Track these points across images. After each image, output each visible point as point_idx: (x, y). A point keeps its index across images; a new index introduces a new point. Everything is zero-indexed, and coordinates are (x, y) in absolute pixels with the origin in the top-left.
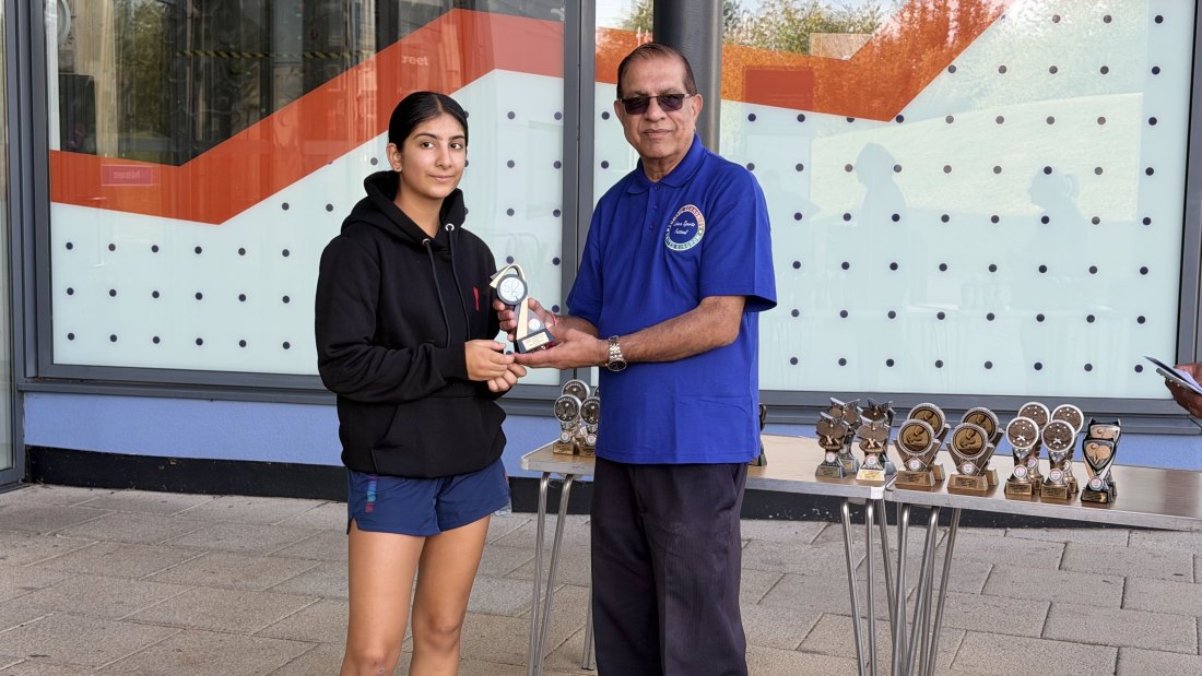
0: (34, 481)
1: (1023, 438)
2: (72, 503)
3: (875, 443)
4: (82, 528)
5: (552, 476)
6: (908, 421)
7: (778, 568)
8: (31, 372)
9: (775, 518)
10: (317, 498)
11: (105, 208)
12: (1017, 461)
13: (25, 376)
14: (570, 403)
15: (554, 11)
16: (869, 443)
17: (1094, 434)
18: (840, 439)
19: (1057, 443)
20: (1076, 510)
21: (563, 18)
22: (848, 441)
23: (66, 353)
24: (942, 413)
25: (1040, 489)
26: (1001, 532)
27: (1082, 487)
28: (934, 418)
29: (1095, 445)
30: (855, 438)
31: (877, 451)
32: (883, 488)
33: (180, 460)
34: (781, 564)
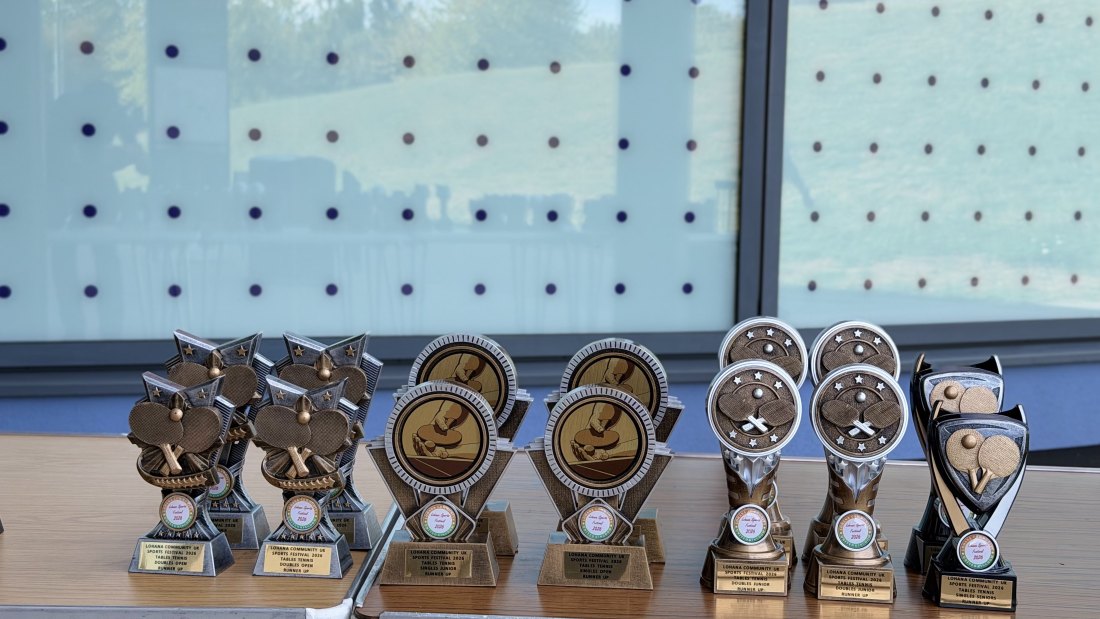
1: (759, 424)
3: (309, 462)
6: (411, 391)
12: (738, 492)
16: (291, 462)
18: (204, 454)
19: (863, 434)
22: (233, 457)
24: (510, 362)
31: (318, 483)
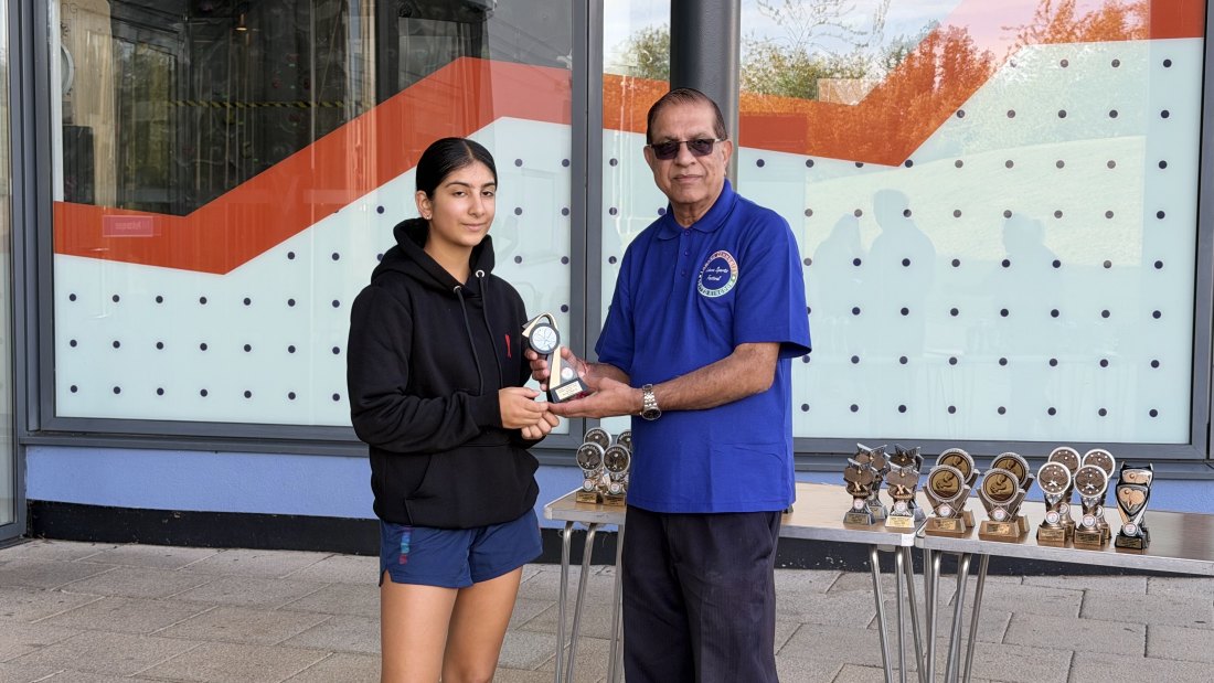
0: (36, 537)
1: (1055, 483)
2: (74, 558)
3: (904, 490)
4: (86, 583)
5: (575, 526)
6: (936, 467)
7: (793, 618)
8: (33, 425)
9: (789, 567)
10: (323, 550)
11: (106, 258)
12: (1049, 507)
13: (27, 429)
14: (593, 451)
15: (560, 58)
16: (898, 490)
17: (1127, 478)
18: (868, 485)
19: (1090, 489)
20: (1110, 556)
21: (570, 65)
22: (876, 487)
23: (68, 406)
24: (971, 459)
25: (1072, 534)
26: (1017, 580)
27: (1115, 533)
28: (963, 464)
29: (1129, 490)
30: (883, 483)
31: (906, 497)
32: (913, 535)
33: (184, 514)
34: (797, 613)
